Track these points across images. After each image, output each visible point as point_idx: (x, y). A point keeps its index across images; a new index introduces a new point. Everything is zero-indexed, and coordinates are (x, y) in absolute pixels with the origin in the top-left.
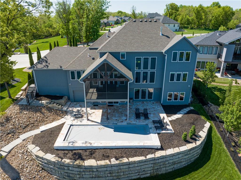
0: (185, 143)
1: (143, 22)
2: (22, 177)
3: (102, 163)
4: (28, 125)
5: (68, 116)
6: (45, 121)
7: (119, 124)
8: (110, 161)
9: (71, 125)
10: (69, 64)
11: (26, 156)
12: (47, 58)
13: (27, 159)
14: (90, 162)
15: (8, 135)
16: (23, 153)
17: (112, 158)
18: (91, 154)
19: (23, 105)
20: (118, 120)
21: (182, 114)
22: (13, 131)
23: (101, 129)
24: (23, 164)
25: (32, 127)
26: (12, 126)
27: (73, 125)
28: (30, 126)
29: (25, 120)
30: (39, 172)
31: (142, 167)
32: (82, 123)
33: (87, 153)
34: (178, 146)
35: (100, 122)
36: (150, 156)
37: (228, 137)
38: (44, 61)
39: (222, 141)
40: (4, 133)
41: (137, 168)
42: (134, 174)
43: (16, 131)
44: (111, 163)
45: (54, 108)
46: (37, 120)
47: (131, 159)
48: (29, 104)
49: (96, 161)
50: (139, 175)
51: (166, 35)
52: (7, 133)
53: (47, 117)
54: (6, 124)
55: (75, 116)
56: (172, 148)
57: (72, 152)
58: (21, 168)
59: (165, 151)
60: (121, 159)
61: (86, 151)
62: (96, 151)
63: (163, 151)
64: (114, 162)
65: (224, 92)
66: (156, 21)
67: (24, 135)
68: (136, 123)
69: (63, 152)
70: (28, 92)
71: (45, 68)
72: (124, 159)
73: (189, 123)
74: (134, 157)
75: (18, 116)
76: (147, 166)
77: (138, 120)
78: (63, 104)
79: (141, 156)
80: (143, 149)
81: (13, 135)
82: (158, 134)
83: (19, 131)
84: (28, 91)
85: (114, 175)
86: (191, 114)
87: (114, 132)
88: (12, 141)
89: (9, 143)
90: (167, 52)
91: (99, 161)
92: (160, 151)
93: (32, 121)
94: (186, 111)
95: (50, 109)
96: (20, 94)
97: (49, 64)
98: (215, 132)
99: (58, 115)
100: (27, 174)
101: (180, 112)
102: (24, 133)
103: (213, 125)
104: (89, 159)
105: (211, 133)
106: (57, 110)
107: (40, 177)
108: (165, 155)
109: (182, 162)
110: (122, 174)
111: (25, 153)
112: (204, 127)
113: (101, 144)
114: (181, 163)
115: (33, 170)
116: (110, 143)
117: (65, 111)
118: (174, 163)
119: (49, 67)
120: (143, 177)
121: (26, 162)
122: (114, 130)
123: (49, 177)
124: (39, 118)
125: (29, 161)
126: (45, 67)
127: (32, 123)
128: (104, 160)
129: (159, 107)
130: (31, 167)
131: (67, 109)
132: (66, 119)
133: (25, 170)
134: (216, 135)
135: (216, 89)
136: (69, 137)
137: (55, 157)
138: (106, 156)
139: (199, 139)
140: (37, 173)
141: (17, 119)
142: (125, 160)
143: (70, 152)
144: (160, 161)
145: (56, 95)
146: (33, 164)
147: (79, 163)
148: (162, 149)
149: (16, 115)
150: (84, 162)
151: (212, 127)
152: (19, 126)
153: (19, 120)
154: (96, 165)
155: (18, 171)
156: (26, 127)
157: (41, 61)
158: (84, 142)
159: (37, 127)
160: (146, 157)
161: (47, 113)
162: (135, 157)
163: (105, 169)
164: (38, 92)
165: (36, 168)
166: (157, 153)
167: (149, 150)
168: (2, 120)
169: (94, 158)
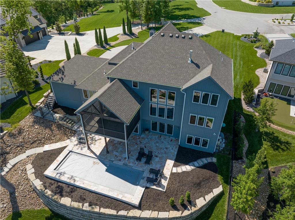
0: (171, 208)
1: (174, 37)
2: (17, 193)
3: (76, 205)
4: (35, 141)
5: (74, 137)
6: (51, 140)
7: (116, 163)
8: (83, 206)
9: (70, 151)
10: (82, 81)
11: (24, 174)
12: (65, 68)
13: (24, 177)
14: (66, 201)
15: (17, 147)
16: (22, 171)
17: (87, 203)
18: (72, 192)
19: (37, 117)
20: (117, 157)
21: (195, 166)
22: (22, 145)
23: (95, 163)
24: (20, 181)
25: (39, 143)
26: (22, 139)
27: (72, 152)
28: (37, 142)
29: (34, 136)
30: (30, 192)
32: (81, 151)
33: (68, 190)
34: (159, 211)
35: (98, 155)
36: (122, 213)
37: (236, 214)
38: (61, 72)
39: (225, 215)
40: (15, 146)
43: (24, 145)
44: (82, 208)
45: (64, 126)
46: (44, 137)
47: (103, 210)
48: (43, 117)
49: (71, 201)
51: (196, 62)
52: (17, 146)
53: (54, 136)
54: (17, 137)
55: (79, 141)
56: (151, 210)
57: (57, 183)
58: (18, 185)
59: (141, 211)
60: (94, 206)
61: (69, 187)
62: (77, 190)
63: (140, 210)
64: (86, 207)
65: (276, 145)
66: (191, 38)
67: (30, 150)
68: (133, 166)
69: (50, 181)
70: (47, 102)
71: (60, 82)
72: (96, 207)
73: (193, 183)
74: (106, 208)
75: (30, 129)
77: (137, 162)
78: (76, 121)
79: (114, 210)
80: (119, 202)
81: (22, 149)
82: (147, 188)
83: (27, 146)
84: (48, 100)
85: (86, 218)
86: (205, 170)
87: (106, 171)
88: (19, 155)
89: (16, 156)
90: (186, 90)
91: (74, 201)
92: (136, 210)
93: (40, 136)
94: (202, 163)
95: (60, 127)
96: (40, 102)
97: (65, 76)
98: (224, 201)
99: (65, 134)
100: (21, 192)
101: (194, 163)
102: (31, 148)
103: (227, 192)
104: (67, 196)
105: (218, 202)
106: (67, 128)
107: (30, 197)
108: (139, 216)
110: (93, 219)
111: (24, 171)
112: (210, 192)
113: (83, 184)
115: (26, 189)
116: (91, 185)
117: (75, 131)
119: (64, 81)
121: (22, 180)
122: (106, 168)
123: (37, 199)
124: (46, 135)
125: (25, 180)
126: (60, 80)
127: (39, 140)
128: (79, 202)
129: (174, 148)
130: (25, 186)
131: (78, 128)
132: (71, 141)
133: (20, 187)
134: (222, 206)
135: (269, 137)
136: (62, 166)
137: (41, 185)
138: (83, 198)
139: (191, 208)
140: (29, 192)
141: (28, 133)
142: (97, 209)
143: (56, 183)
145: (73, 109)
146: (27, 183)
147: (57, 198)
148: (140, 207)
149: (28, 128)
150: (61, 199)
151: (224, 194)
152: (28, 141)
153: (29, 134)
154: (69, 205)
155: (15, 186)
156: (33, 143)
157: (59, 72)
158: (70, 177)
159: (43, 144)
160: (117, 213)
161: (56, 131)
162: (108, 209)
163: (77, 211)
164: (57, 102)
165: (29, 188)
166: (131, 211)
167: (126, 205)
168: (16, 132)
169: (72, 197)
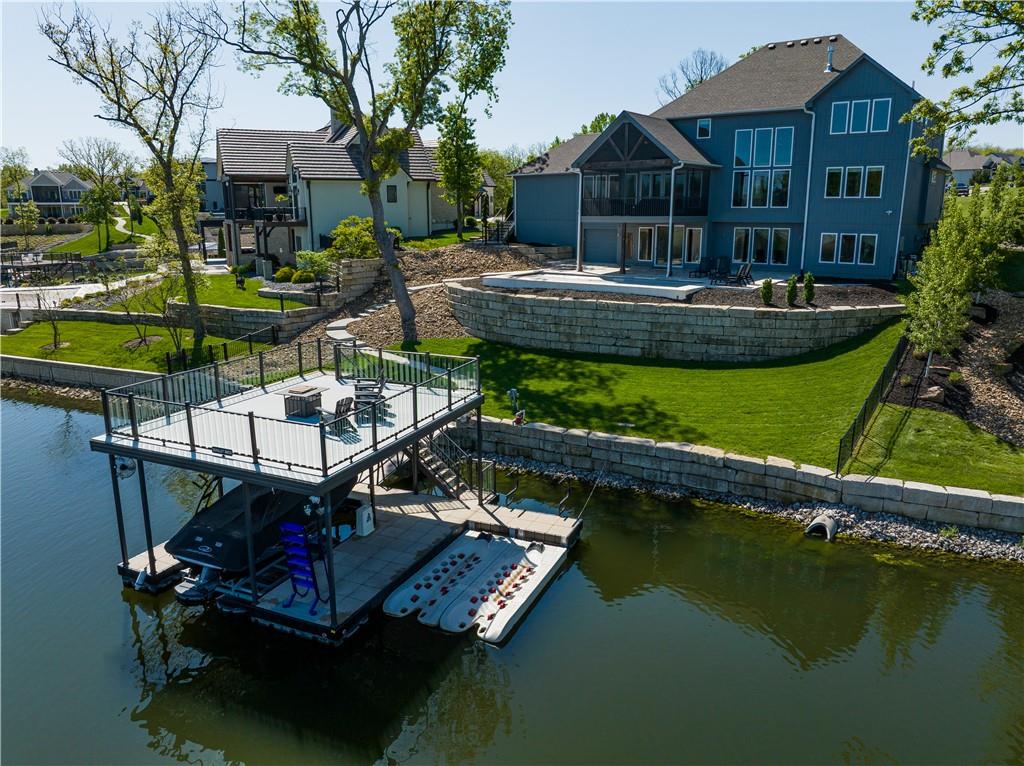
1: (796, 47)
4: (465, 268)
6: (498, 268)
11: (438, 296)
13: (437, 299)
15: (426, 274)
22: (437, 272)
24: (426, 304)
26: (438, 263)
28: (469, 270)
30: (445, 318)
31: (626, 325)
38: (541, 162)
41: (612, 325)
42: (605, 339)
43: (441, 273)
45: (529, 256)
46: (484, 264)
50: (614, 345)
54: (430, 259)
63: (688, 304)
66: (834, 41)
71: (535, 173)
75: (457, 253)
76: (635, 326)
81: (434, 277)
85: (562, 329)
88: (428, 284)
90: (812, 104)
97: (548, 165)
100: (426, 316)
109: (732, 344)
110: (578, 332)
114: (730, 348)
115: (437, 313)
118: (708, 341)
119: (544, 171)
120: (623, 353)
121: (432, 303)
123: (457, 327)
125: (437, 303)
126: (537, 171)
127: (473, 267)
130: (437, 310)
133: (426, 311)
140: (442, 318)
144: (668, 319)
146: (441, 306)
148: (687, 301)
149: (452, 252)
152: (450, 266)
153: (453, 258)
159: (480, 274)
163: (546, 311)
164: (516, 235)
165: (444, 312)
168: (427, 254)
